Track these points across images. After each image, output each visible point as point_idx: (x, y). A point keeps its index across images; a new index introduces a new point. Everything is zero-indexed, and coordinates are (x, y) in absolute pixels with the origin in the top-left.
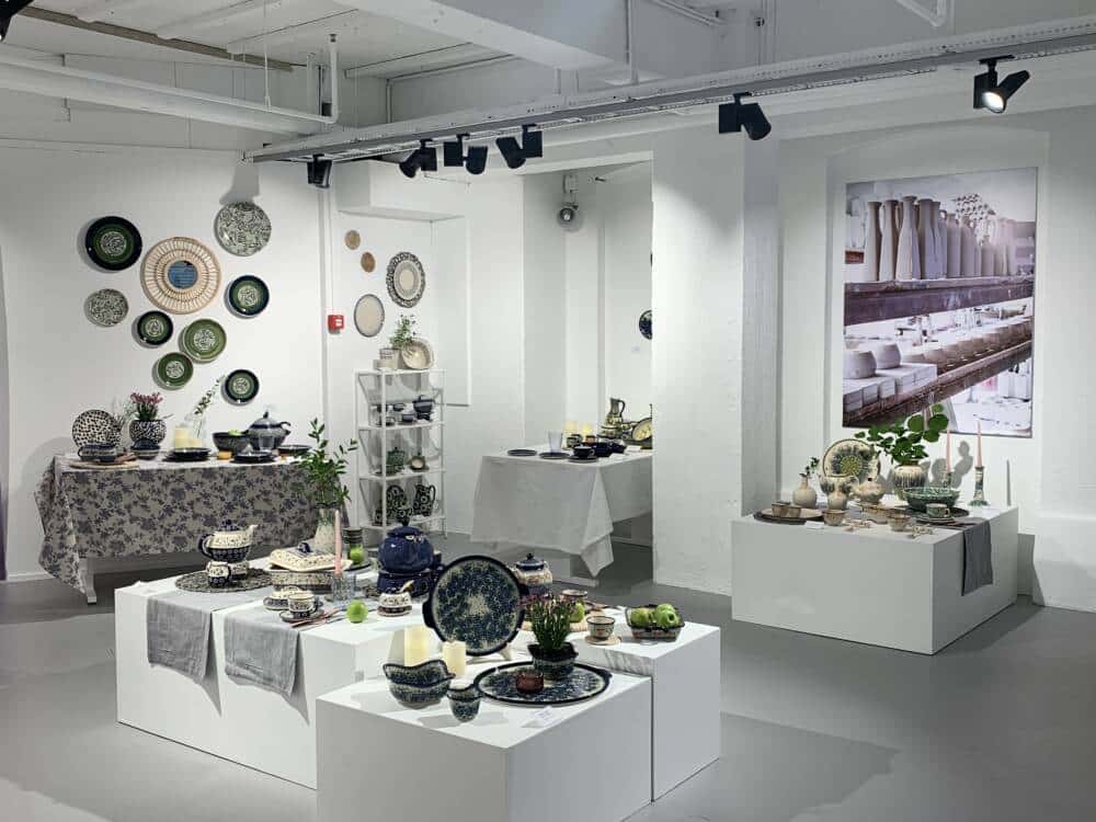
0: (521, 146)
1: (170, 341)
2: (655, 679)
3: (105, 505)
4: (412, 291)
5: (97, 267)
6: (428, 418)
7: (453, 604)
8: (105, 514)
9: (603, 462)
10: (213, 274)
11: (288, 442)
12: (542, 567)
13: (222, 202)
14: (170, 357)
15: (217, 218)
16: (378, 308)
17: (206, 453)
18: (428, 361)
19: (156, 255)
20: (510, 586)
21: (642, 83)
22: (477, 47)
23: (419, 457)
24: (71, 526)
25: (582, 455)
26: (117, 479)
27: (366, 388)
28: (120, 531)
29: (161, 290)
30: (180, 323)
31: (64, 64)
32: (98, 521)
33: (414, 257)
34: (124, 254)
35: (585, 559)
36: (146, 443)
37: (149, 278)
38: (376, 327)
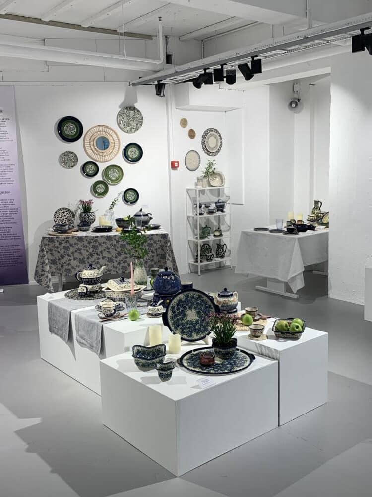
0: (251, 68)
1: (98, 174)
2: (280, 362)
3: (62, 252)
4: (215, 147)
5: (63, 140)
6: (222, 211)
7: (179, 314)
8: (62, 257)
9: (301, 234)
10: (117, 143)
11: (152, 223)
12: (232, 295)
13: (120, 107)
14: (98, 183)
15: (117, 116)
16: (198, 157)
17: (111, 228)
18: (222, 182)
19: (89, 134)
20: (210, 306)
21: (314, 27)
22: (239, 18)
23: (219, 230)
24: (47, 262)
25: (290, 231)
26: (67, 240)
27: (192, 197)
28: (69, 264)
29: (93, 151)
30: (102, 167)
31: (44, 45)
32: (59, 260)
33: (216, 130)
34: (75, 134)
35: (290, 284)
36: (85, 223)
37: (87, 145)
38: (197, 166)
